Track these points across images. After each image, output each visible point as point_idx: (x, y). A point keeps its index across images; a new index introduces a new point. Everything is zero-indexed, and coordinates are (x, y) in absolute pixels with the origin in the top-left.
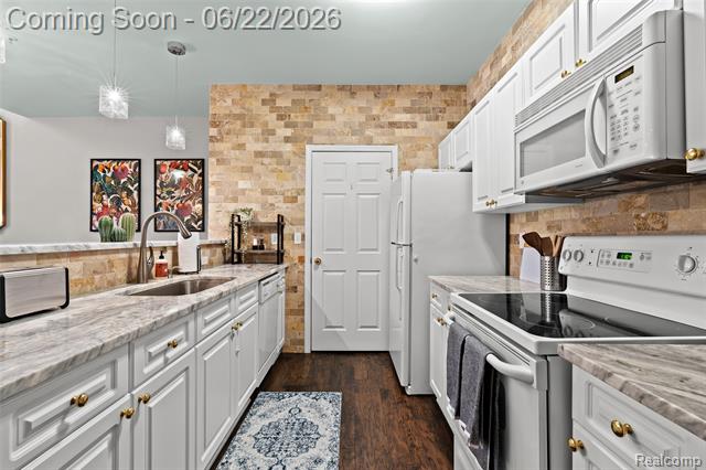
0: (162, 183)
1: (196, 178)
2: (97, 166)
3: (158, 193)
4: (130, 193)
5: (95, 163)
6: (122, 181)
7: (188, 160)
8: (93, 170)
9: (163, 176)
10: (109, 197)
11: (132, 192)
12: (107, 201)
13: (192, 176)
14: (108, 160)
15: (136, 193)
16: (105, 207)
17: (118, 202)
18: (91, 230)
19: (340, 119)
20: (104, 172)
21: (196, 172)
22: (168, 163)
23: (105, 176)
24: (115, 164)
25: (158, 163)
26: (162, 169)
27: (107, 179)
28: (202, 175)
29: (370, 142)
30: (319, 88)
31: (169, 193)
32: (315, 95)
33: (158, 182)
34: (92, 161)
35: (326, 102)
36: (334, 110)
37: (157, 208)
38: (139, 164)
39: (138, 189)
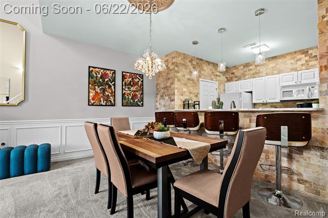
0: (125, 83)
1: (140, 83)
2: (92, 70)
3: (124, 88)
4: (110, 87)
5: (91, 69)
6: (106, 80)
7: (137, 74)
8: (90, 73)
9: (126, 80)
10: (99, 87)
11: (111, 86)
12: (98, 90)
13: (139, 82)
14: (99, 68)
15: (113, 87)
16: (97, 93)
17: (104, 90)
18: (89, 105)
19: (207, 71)
20: (96, 74)
21: (140, 80)
22: (128, 74)
23: (97, 76)
24: (102, 71)
25: (124, 73)
26: (126, 77)
27: (98, 78)
28: (142, 81)
29: (212, 79)
30: (202, 60)
31: (129, 88)
32: (201, 62)
33: (124, 82)
34: (89, 67)
35: (204, 65)
36: (205, 68)
37: (123, 95)
38: (114, 72)
39: (114, 85)
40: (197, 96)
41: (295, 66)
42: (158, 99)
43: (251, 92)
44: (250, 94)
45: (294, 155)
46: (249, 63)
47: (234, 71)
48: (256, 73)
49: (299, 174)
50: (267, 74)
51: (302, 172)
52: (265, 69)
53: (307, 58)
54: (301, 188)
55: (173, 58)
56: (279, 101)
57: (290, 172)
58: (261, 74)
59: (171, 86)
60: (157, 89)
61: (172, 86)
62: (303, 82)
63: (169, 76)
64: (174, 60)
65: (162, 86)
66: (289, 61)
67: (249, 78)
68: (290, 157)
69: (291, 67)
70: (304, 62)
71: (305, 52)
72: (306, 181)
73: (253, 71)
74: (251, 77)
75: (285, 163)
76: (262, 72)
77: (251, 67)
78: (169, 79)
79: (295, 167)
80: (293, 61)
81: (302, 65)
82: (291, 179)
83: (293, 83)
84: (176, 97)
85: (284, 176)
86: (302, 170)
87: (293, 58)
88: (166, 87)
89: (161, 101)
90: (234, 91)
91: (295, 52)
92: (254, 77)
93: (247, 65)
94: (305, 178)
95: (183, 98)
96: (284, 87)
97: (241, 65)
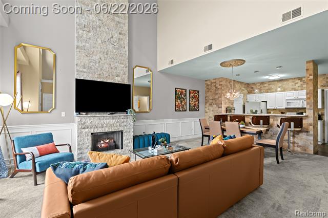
1: (197, 96)
3: (190, 100)
4: (184, 99)
5: (176, 90)
6: (182, 96)
7: (196, 91)
8: (176, 92)
10: (179, 100)
14: (179, 89)
16: (179, 103)
17: (181, 102)
18: (175, 111)
20: (178, 92)
21: (197, 94)
22: (192, 91)
23: (178, 94)
24: (181, 90)
25: (190, 91)
26: (191, 93)
28: (199, 95)
29: (240, 93)
31: (192, 100)
32: (235, 82)
33: (190, 96)
34: (175, 88)
35: (236, 84)
36: (237, 86)
37: (190, 104)
38: (186, 91)
39: (186, 98)
40: (232, 104)
41: (294, 87)
42: (207, 106)
43: (266, 102)
44: (265, 103)
45: (295, 135)
46: (264, 82)
47: (253, 86)
48: (269, 89)
49: (298, 143)
51: (299, 142)
52: (275, 86)
53: (302, 83)
54: (299, 149)
55: (220, 81)
56: (285, 108)
57: (294, 143)
58: (272, 90)
59: (218, 99)
60: (206, 100)
61: (220, 99)
62: (299, 97)
63: (217, 92)
64: (221, 83)
65: (211, 98)
66: (290, 84)
68: (294, 136)
69: (292, 87)
70: (300, 85)
71: (300, 79)
72: (300, 146)
73: (267, 88)
75: (291, 139)
78: (217, 94)
79: (296, 140)
80: (293, 84)
81: (299, 87)
82: (294, 146)
83: (293, 98)
84: (223, 106)
85: (291, 145)
86: (299, 141)
87: (293, 82)
88: (215, 99)
89: (210, 107)
90: (254, 101)
91: (295, 78)
93: (262, 83)
94: (300, 145)
95: (226, 106)
96: (287, 100)
97: (258, 83)
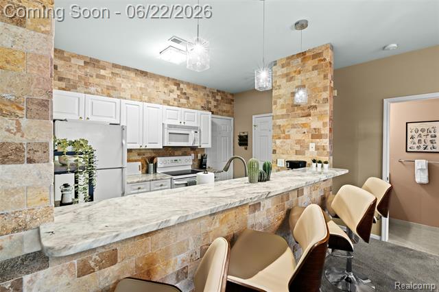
46: (98, 61)
50: (132, 97)
52: (129, 86)
56: (162, 147)
67: (97, 93)
74: (103, 93)
76: (124, 90)
77: (102, 72)
83: (178, 122)
92: (109, 96)
93: (92, 63)
97: (79, 57)
